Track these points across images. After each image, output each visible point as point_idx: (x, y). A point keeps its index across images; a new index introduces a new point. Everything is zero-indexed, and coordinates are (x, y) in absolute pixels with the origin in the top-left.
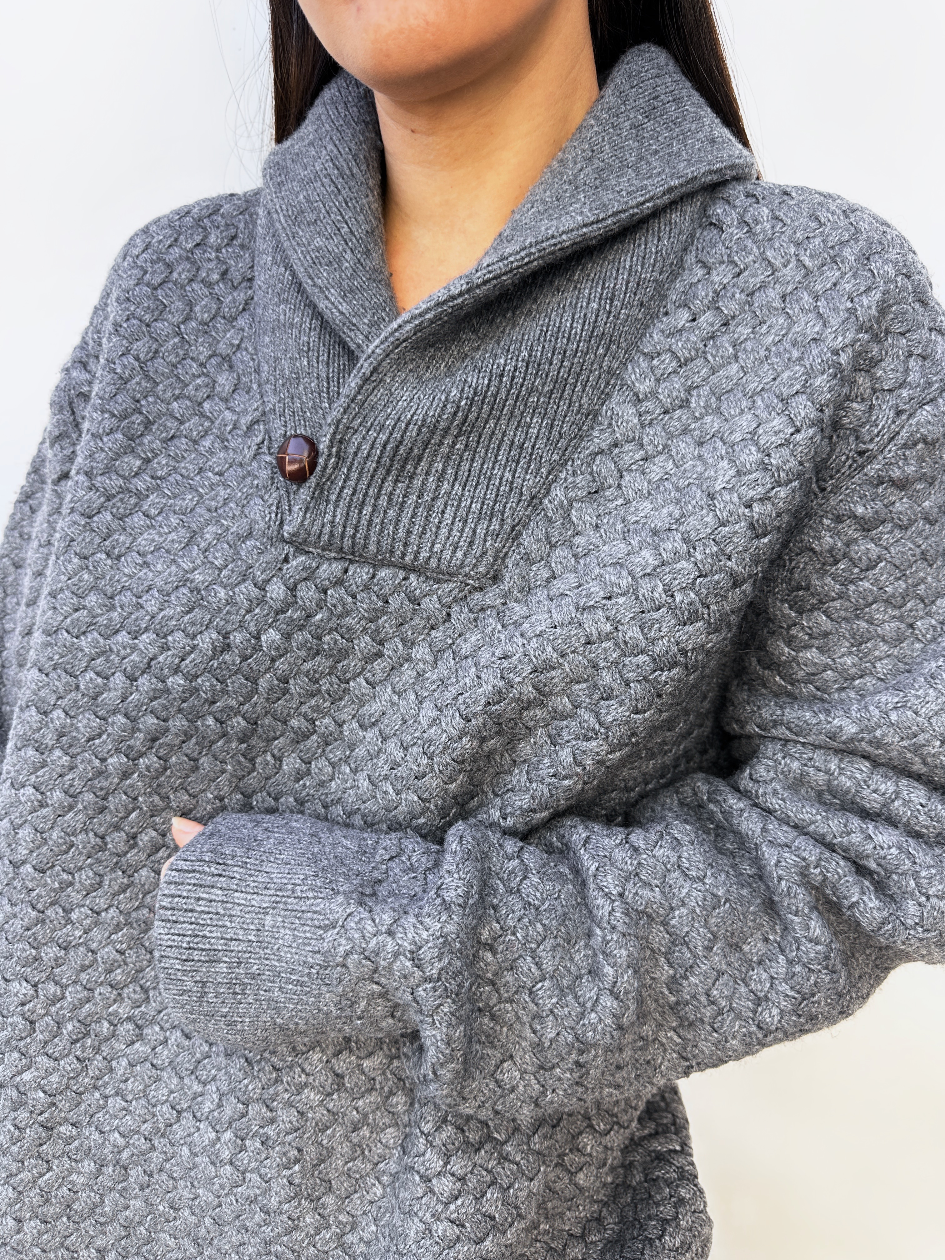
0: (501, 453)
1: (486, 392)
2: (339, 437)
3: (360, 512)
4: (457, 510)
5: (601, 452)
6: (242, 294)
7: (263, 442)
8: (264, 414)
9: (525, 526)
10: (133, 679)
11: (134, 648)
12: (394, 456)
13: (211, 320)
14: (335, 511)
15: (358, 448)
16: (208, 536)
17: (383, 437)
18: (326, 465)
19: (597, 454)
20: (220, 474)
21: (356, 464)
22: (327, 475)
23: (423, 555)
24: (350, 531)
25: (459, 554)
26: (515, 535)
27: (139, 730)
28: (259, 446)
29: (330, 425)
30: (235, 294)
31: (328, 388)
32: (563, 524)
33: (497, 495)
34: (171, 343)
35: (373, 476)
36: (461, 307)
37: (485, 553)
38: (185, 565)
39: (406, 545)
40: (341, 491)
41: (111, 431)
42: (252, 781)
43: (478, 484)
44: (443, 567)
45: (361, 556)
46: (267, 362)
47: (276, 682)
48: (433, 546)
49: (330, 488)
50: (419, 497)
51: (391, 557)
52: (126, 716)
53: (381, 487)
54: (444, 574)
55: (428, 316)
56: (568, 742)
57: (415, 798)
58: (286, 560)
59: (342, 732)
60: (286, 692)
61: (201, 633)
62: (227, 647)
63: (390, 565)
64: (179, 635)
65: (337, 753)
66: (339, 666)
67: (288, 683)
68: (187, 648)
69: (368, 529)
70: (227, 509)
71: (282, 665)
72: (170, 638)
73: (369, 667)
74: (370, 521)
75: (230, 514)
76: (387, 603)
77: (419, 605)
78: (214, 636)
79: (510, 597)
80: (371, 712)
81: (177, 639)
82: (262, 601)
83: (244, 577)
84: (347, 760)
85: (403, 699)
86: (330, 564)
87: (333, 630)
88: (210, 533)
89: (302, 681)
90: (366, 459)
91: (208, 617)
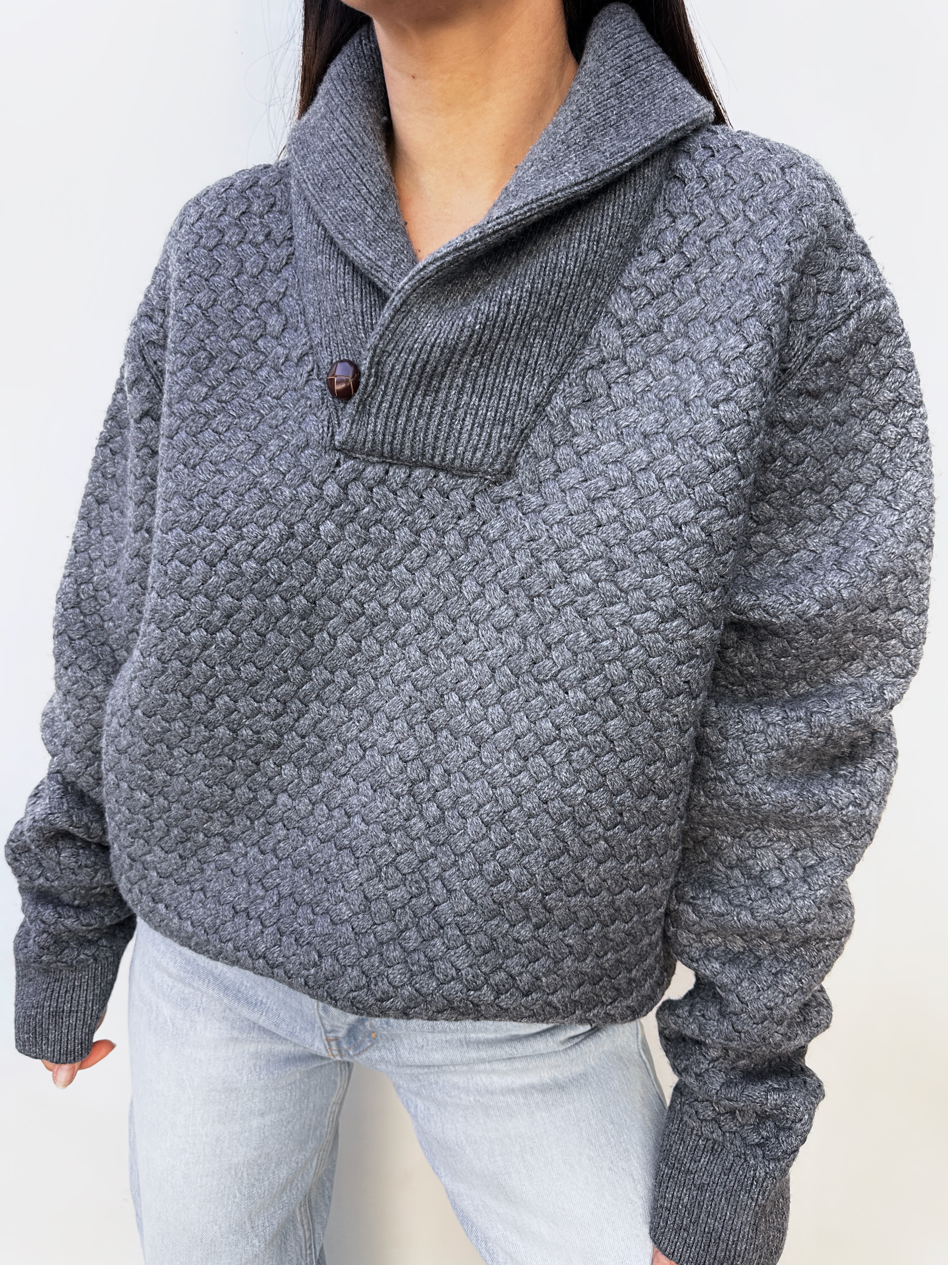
0: (510, 369)
1: (497, 317)
2: (376, 360)
3: (396, 422)
4: (475, 418)
5: (592, 367)
6: (284, 251)
7: (312, 370)
8: (311, 347)
9: (532, 430)
10: (212, 565)
11: (212, 540)
12: (422, 373)
13: (259, 273)
14: (376, 422)
15: (392, 369)
16: (272, 448)
17: (413, 358)
18: (367, 383)
19: (588, 369)
20: (278, 398)
21: (392, 381)
22: (368, 393)
23: (449, 456)
24: (389, 438)
25: (479, 455)
26: (524, 437)
27: (217, 608)
28: (310, 373)
29: (369, 350)
30: (279, 251)
32: (563, 426)
33: (508, 404)
34: (227, 292)
35: (405, 391)
36: (474, 251)
37: (499, 453)
38: (254, 471)
39: (434, 448)
40: (380, 405)
41: (183, 367)
42: (311, 655)
43: (492, 395)
44: (466, 466)
45: (398, 459)
46: (313, 305)
47: (331, 566)
48: (456, 449)
49: (371, 403)
50: (443, 408)
51: (422, 459)
52: (206, 596)
53: (412, 401)
54: (467, 471)
55: (447, 259)
56: (597, 611)
57: (462, 660)
58: (338, 464)
59: (387, 614)
60: (340, 575)
61: (270, 524)
62: (292, 536)
63: (422, 466)
64: (252, 527)
65: (383, 632)
66: (383, 555)
67: (341, 568)
68: (259, 537)
69: (403, 437)
70: (286, 426)
71: (336, 551)
72: (244, 530)
73: (408, 556)
74: (404, 430)
75: (290, 430)
76: (422, 497)
77: (448, 498)
78: (281, 526)
79: (524, 489)
80: (413, 594)
81: (251, 530)
82: (320, 498)
83: (305, 479)
84: (392, 637)
85: (443, 581)
86: (374, 467)
87: (378, 521)
88: (274, 445)
89: (353, 566)
90: (400, 377)
91: (275, 511)
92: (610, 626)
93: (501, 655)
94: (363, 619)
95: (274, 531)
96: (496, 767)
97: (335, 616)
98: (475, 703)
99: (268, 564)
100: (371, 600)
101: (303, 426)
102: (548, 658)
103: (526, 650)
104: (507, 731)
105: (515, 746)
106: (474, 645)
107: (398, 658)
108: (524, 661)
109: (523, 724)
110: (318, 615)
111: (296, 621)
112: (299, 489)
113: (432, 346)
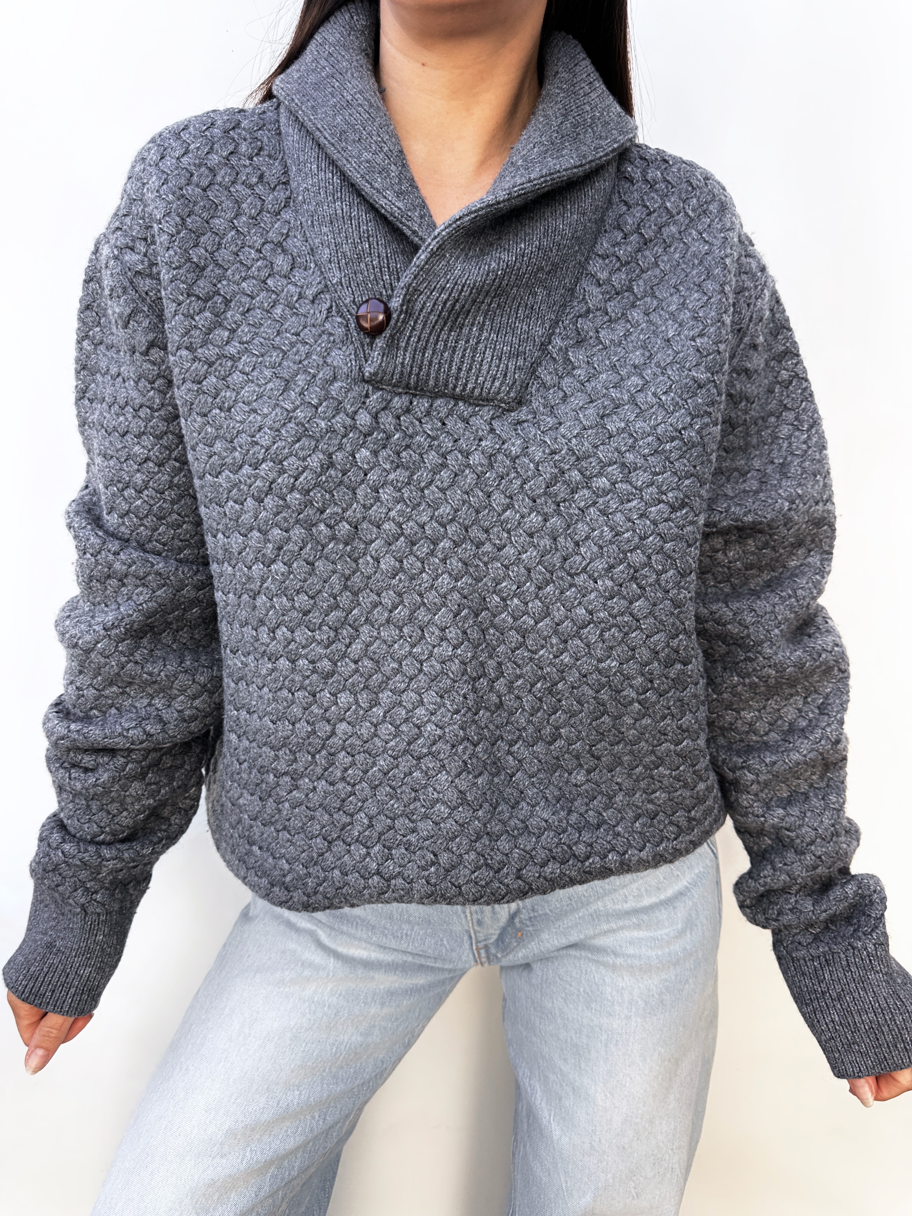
2: (408, 297)
3: (423, 355)
4: (494, 351)
5: (580, 316)
6: (281, 194)
7: (331, 308)
8: (326, 286)
9: (540, 364)
12: (451, 311)
13: (258, 215)
14: (405, 355)
15: (423, 307)
16: (300, 383)
17: (444, 296)
18: (398, 319)
19: (577, 317)
20: (298, 334)
21: (421, 318)
22: (398, 328)
24: (415, 370)
25: (497, 384)
28: (329, 310)
29: (402, 288)
30: (275, 194)
31: (388, 264)
32: (564, 361)
33: (520, 341)
34: (230, 235)
35: (434, 327)
38: (287, 406)
39: (457, 379)
40: (409, 339)
41: (201, 311)
43: (506, 333)
44: (484, 394)
45: (422, 389)
47: (369, 491)
48: (477, 379)
49: (400, 338)
50: (466, 342)
51: (445, 389)
53: (439, 336)
54: (483, 401)
56: (617, 508)
57: (500, 565)
58: (367, 396)
59: (424, 532)
60: (378, 499)
61: (310, 455)
62: (331, 465)
63: (443, 395)
64: (292, 460)
65: (422, 549)
66: (415, 477)
67: (378, 492)
68: (300, 468)
69: (429, 369)
70: (311, 361)
71: (373, 476)
72: (285, 463)
73: (438, 477)
74: (431, 362)
75: (315, 364)
76: (444, 424)
77: (467, 423)
78: (321, 456)
79: (538, 413)
80: (447, 511)
81: (291, 463)
82: (354, 427)
83: (337, 411)
84: (432, 553)
85: (473, 497)
86: (400, 398)
87: (408, 447)
88: (301, 380)
89: (389, 489)
90: (430, 313)
91: (313, 443)
92: (629, 520)
93: (535, 557)
94: (402, 539)
95: (315, 461)
96: (541, 652)
97: (376, 538)
98: (516, 600)
99: (311, 494)
100: (408, 520)
101: (329, 360)
102: (577, 554)
103: (557, 550)
104: (547, 620)
105: (556, 632)
106: (509, 551)
107: (440, 571)
108: (556, 560)
109: (561, 613)
110: (361, 539)
111: (341, 547)
112: (333, 421)
113: (463, 286)
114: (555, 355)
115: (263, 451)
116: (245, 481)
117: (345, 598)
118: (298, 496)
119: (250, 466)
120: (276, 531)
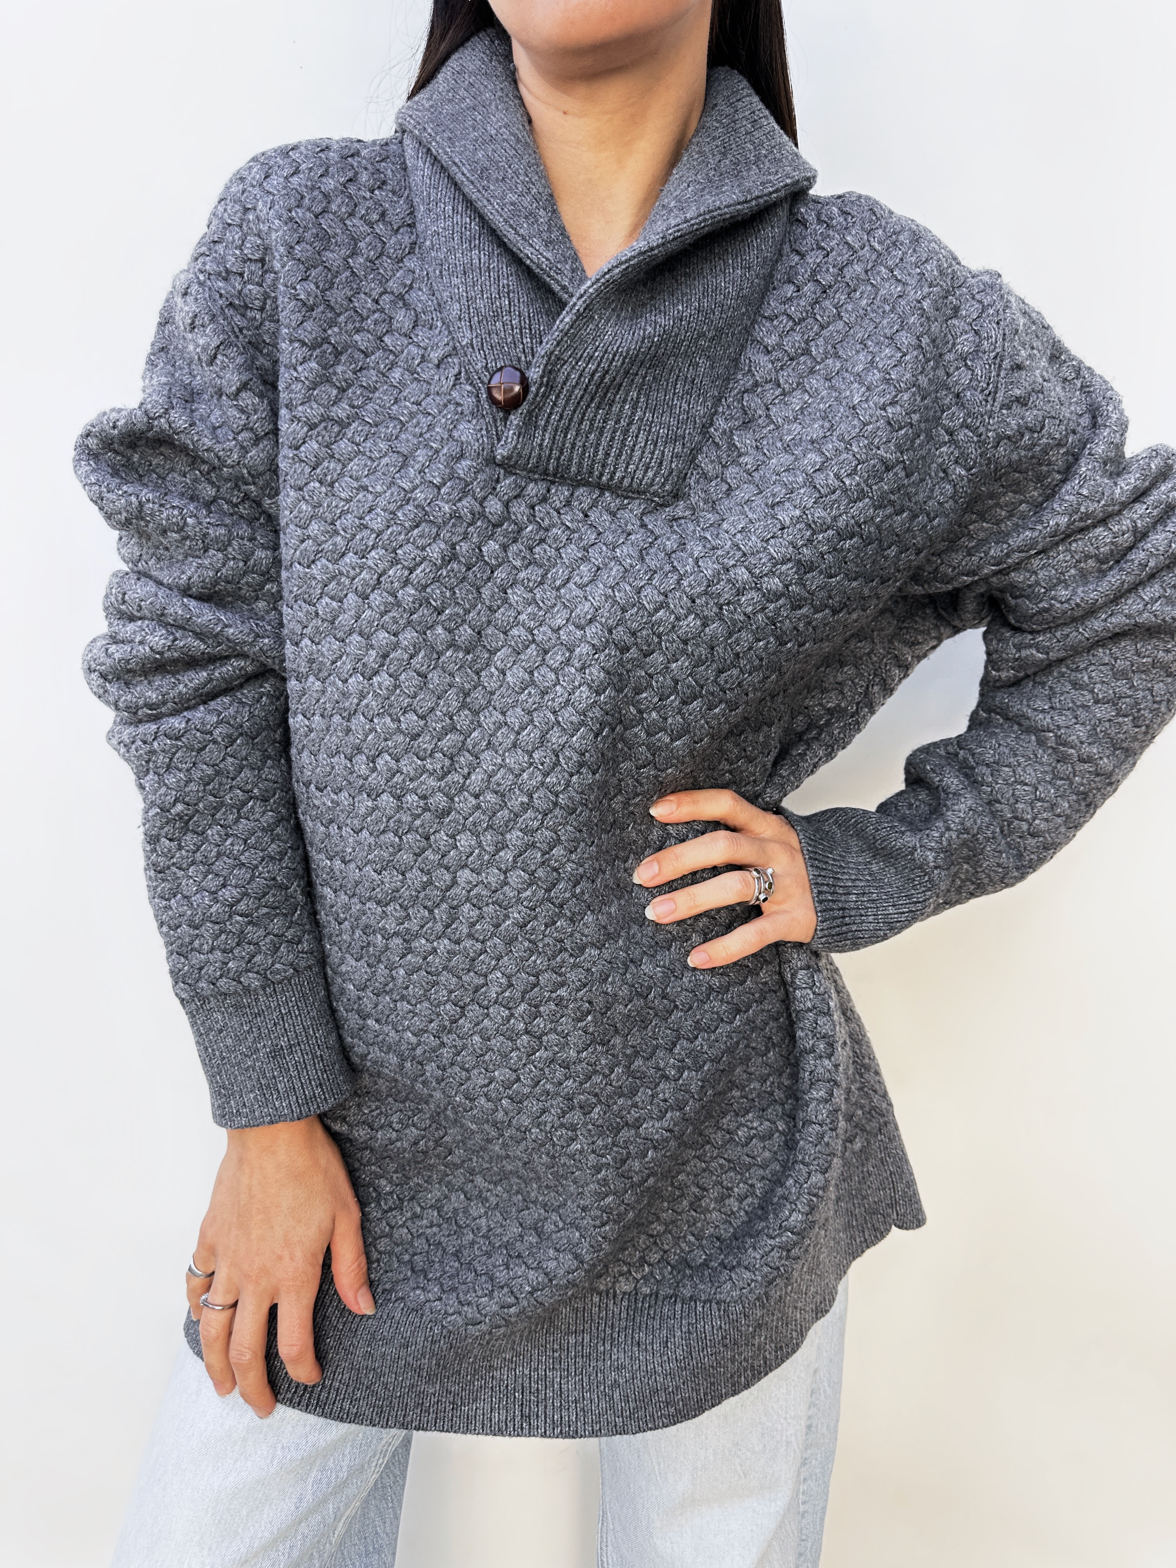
0: (679, 386)
2: (549, 367)
3: (565, 436)
4: (649, 434)
5: (746, 391)
6: (406, 238)
7: (460, 374)
8: (456, 348)
9: (700, 450)
12: (600, 383)
13: (377, 258)
14: (544, 435)
15: (567, 378)
16: (420, 459)
17: (592, 367)
19: (743, 393)
21: (564, 392)
22: (537, 403)
23: (619, 475)
24: (555, 453)
25: (650, 474)
26: (693, 458)
28: (456, 377)
29: (544, 356)
30: (399, 237)
31: (530, 325)
32: (728, 448)
34: (344, 275)
35: (579, 403)
37: (670, 473)
38: (404, 485)
39: (603, 466)
40: (550, 416)
43: (663, 412)
44: (635, 485)
45: (562, 476)
47: (496, 591)
48: (627, 466)
49: (539, 414)
50: (616, 423)
51: (589, 477)
53: (584, 414)
54: (633, 492)
57: (643, 673)
58: (498, 481)
60: (505, 601)
61: (429, 544)
62: (454, 557)
63: (587, 484)
64: (409, 547)
66: (550, 575)
67: (506, 593)
68: (418, 559)
69: (572, 452)
70: (434, 434)
71: (500, 574)
72: (399, 552)
73: (576, 572)
74: (573, 445)
75: (439, 438)
76: (586, 516)
77: (614, 516)
78: (443, 546)
79: (697, 509)
80: (587, 610)
81: (407, 552)
82: (482, 515)
83: (464, 493)
84: (568, 662)
85: (619, 592)
86: (536, 483)
87: (542, 541)
88: (421, 456)
89: (519, 590)
90: (574, 387)
91: (434, 530)
95: (435, 551)
97: (502, 647)
99: (428, 590)
100: (540, 625)
101: (456, 434)
102: (735, 666)
103: (713, 661)
106: (657, 658)
107: (577, 685)
108: (710, 672)
110: (484, 646)
111: (461, 655)
112: (459, 505)
113: (615, 355)
114: (717, 440)
115: (374, 536)
116: (348, 572)
117: (463, 717)
118: (413, 592)
119: (356, 554)
120: (382, 635)
